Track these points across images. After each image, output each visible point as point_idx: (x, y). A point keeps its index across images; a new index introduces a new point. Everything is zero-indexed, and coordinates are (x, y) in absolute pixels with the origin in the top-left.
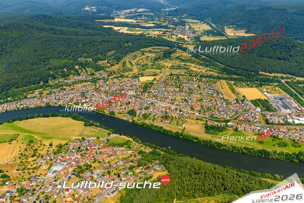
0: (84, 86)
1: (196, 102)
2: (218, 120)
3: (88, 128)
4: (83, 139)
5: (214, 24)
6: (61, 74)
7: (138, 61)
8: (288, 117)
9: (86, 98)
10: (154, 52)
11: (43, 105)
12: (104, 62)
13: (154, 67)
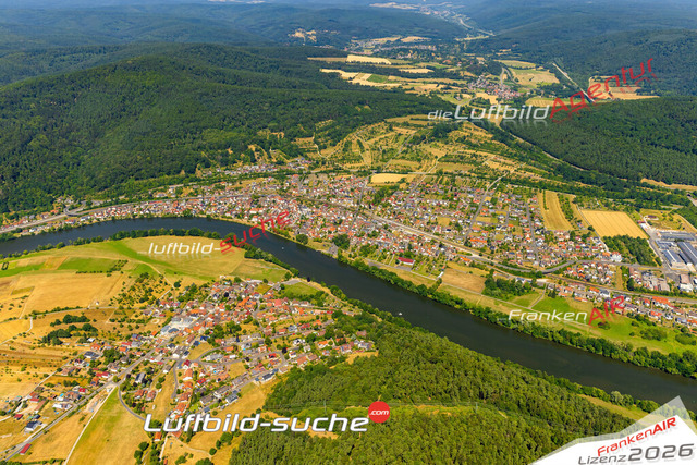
0: (260, 184)
1: (480, 231)
2: (517, 270)
3: (251, 262)
4: (238, 281)
5: (566, 71)
6: (220, 157)
7: (376, 142)
8: (685, 278)
9: (260, 207)
10: (414, 125)
11: (179, 213)
12: (307, 140)
13: (408, 156)
